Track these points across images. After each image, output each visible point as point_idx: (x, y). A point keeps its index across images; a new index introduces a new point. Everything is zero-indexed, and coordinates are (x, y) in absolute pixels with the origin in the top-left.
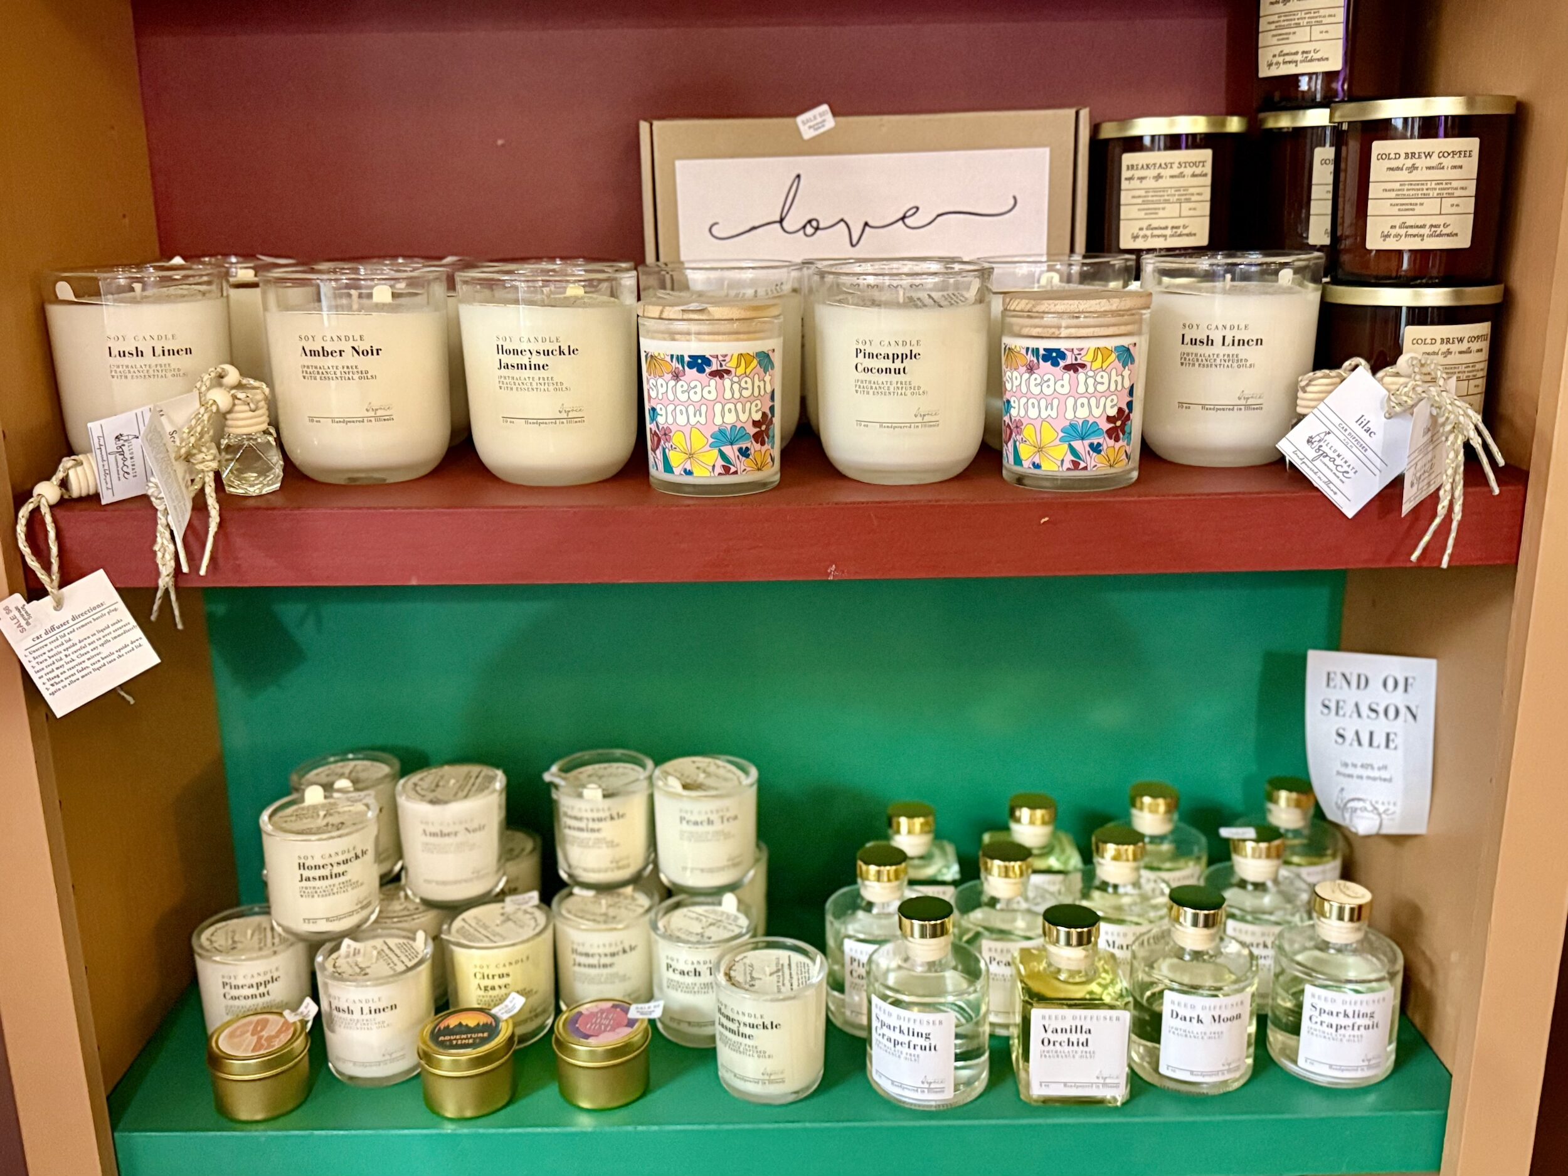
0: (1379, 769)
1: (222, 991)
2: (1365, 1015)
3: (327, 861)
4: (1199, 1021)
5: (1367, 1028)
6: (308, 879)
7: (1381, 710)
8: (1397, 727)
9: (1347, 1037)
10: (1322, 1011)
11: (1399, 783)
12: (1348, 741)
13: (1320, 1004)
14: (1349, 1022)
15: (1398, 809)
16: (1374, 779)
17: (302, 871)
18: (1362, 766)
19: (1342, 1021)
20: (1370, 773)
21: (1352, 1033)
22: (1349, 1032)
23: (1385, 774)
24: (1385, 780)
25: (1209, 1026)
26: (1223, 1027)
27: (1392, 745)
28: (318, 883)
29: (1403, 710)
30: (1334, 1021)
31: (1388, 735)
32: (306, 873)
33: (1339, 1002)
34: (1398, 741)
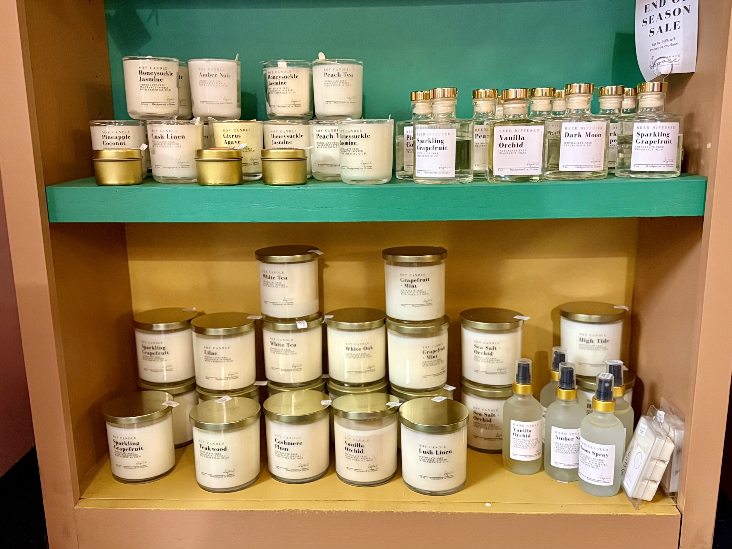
0: (671, 40)
1: (103, 140)
2: (664, 135)
3: (153, 71)
4: (579, 136)
5: (666, 142)
6: (144, 80)
7: (672, 13)
8: (678, 18)
9: (655, 148)
10: (643, 135)
11: (681, 45)
12: (655, 33)
13: (641, 131)
14: (656, 139)
15: (681, 58)
16: (669, 46)
17: (141, 75)
18: (662, 42)
19: (652, 138)
20: (667, 43)
21: (658, 145)
22: (656, 144)
23: (674, 42)
24: (674, 45)
25: (584, 139)
26: (592, 139)
27: (677, 27)
28: (148, 83)
29: (682, 9)
30: (649, 139)
31: (675, 23)
32: (143, 77)
33: (651, 128)
34: (679, 25)
